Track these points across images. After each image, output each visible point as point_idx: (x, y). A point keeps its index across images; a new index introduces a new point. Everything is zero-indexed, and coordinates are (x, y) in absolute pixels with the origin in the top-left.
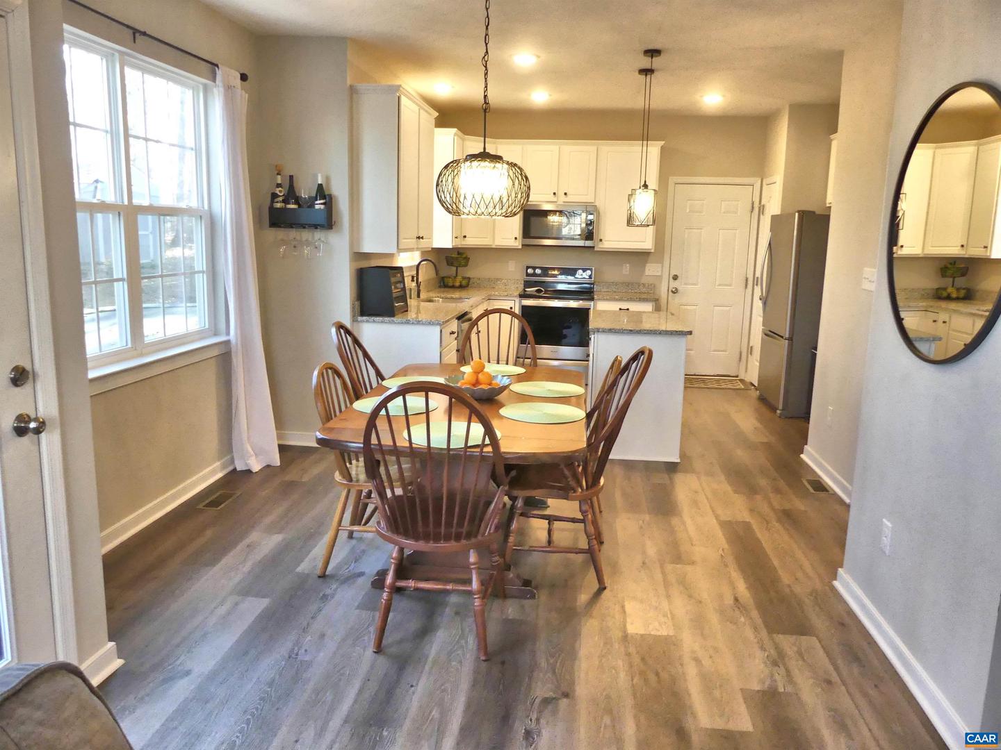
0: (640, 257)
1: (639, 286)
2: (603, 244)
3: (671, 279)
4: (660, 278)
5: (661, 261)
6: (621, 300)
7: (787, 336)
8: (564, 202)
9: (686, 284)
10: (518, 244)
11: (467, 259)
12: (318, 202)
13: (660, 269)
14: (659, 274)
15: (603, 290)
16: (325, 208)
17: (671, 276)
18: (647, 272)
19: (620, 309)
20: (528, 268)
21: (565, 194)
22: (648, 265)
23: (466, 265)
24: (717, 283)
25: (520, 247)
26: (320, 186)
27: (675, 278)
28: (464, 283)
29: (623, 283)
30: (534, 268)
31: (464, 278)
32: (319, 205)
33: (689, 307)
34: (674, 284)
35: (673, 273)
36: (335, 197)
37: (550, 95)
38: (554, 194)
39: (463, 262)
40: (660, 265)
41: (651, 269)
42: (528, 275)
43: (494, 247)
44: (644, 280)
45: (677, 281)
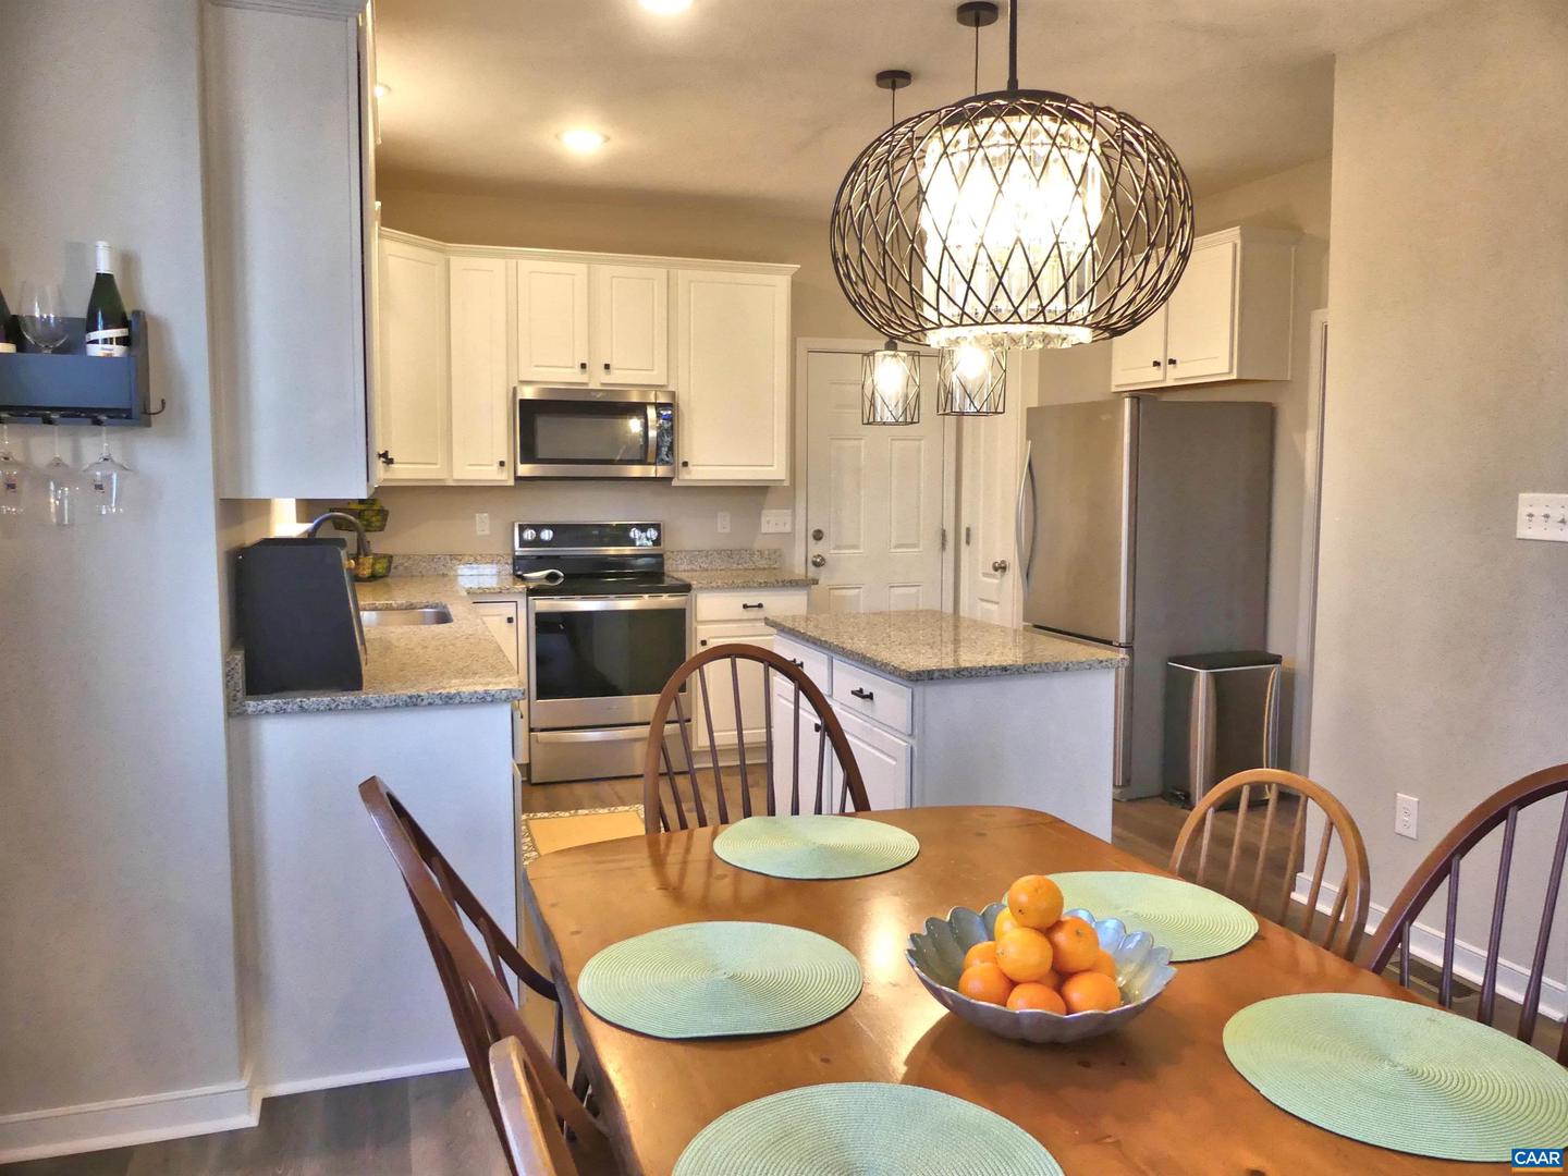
0: (753, 494)
1: (752, 555)
2: (689, 473)
3: (811, 539)
4: (791, 535)
5: (790, 504)
6: (746, 586)
7: (1122, 639)
8: (603, 384)
9: (838, 547)
10: (505, 478)
11: (384, 514)
12: (100, 334)
13: (789, 520)
14: (788, 529)
15: (682, 567)
16: (129, 354)
17: (811, 532)
18: (765, 528)
19: (745, 606)
20: (522, 528)
21: (607, 367)
22: (765, 512)
23: (381, 528)
24: (894, 542)
25: (511, 483)
26: (104, 282)
27: (818, 535)
28: (380, 568)
29: (719, 552)
30: (538, 528)
31: (377, 557)
32: (103, 344)
33: (844, 592)
34: (817, 549)
35: (812, 528)
36: (157, 321)
37: (607, 139)
38: (583, 366)
39: (376, 520)
40: (789, 512)
41: (773, 521)
42: (523, 543)
43: (450, 483)
44: (759, 544)
45: (821, 542)
